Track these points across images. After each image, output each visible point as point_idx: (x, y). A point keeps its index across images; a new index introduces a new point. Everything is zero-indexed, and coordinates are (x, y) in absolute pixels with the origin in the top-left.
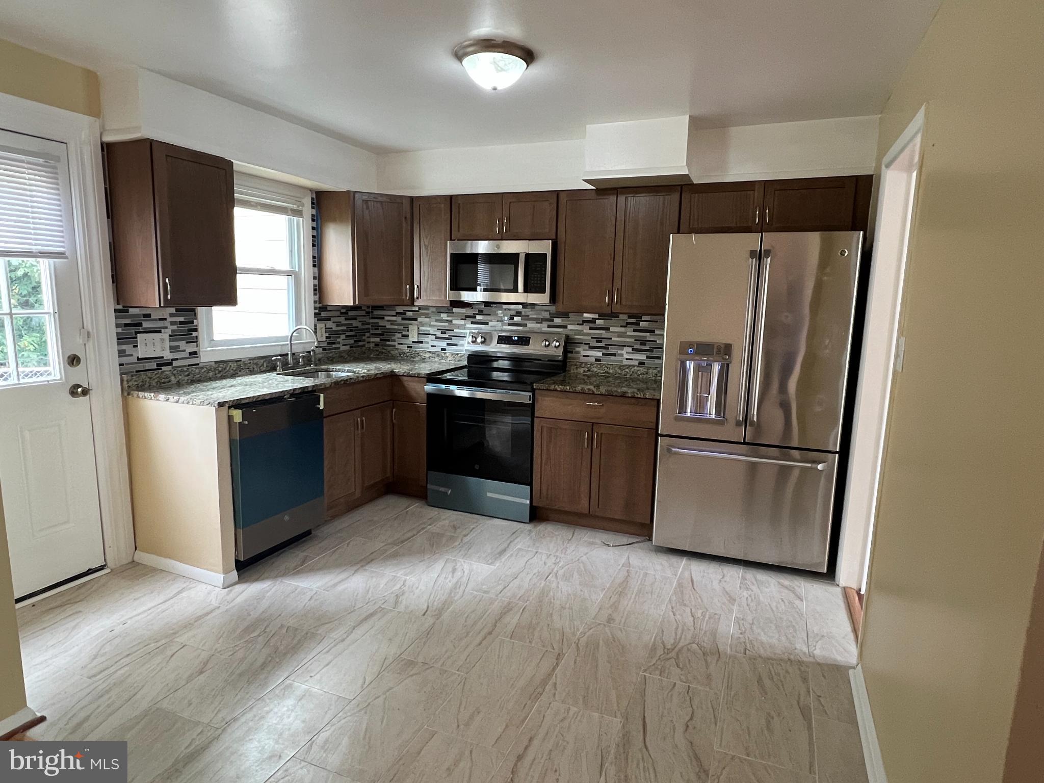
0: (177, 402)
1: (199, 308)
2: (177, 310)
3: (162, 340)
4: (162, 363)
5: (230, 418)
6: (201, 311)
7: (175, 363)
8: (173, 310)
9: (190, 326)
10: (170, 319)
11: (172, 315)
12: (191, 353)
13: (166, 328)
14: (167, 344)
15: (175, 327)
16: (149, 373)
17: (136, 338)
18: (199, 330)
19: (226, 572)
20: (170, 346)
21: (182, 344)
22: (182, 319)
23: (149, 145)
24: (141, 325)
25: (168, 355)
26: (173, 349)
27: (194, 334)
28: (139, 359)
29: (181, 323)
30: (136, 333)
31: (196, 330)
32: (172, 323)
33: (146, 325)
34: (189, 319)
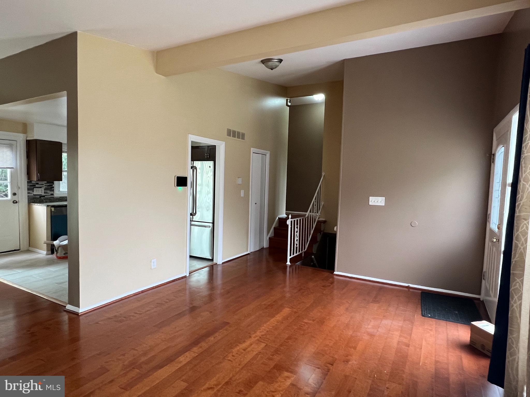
1: (54, 182)
2: (47, 182)
3: (42, 190)
4: (41, 196)
5: (51, 210)
6: (56, 183)
7: (45, 197)
8: (46, 182)
9: (52, 187)
10: (45, 184)
11: (45, 183)
12: (51, 194)
13: (43, 187)
14: (43, 191)
15: (46, 187)
16: (37, 199)
17: (33, 189)
18: (54, 188)
20: (44, 192)
21: (48, 191)
22: (48, 185)
23: (36, 140)
24: (35, 186)
25: (43, 194)
26: (45, 193)
27: (53, 189)
28: (34, 195)
29: (48, 186)
30: (34, 188)
31: (53, 188)
32: (45, 186)
33: (37, 186)
34: (51, 184)
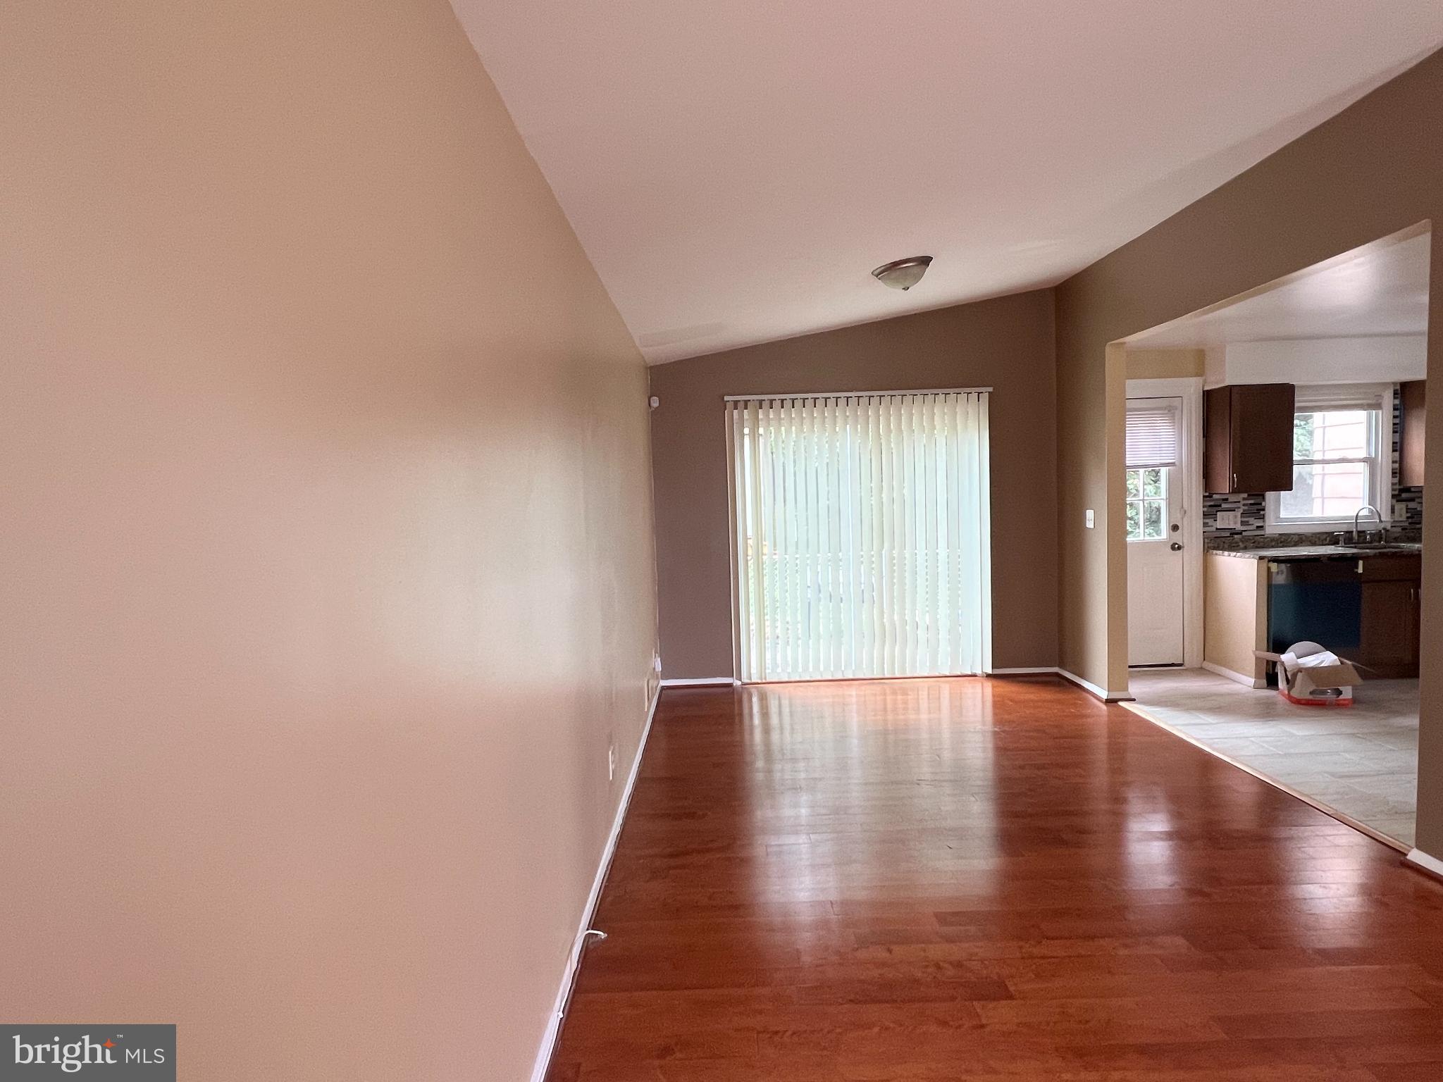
0: (1235, 556)
1: (1267, 493)
2: (1249, 495)
3: (1236, 517)
4: (1234, 533)
5: (1269, 569)
6: (1270, 495)
7: (1244, 534)
8: (1245, 495)
9: (1259, 507)
10: (1243, 502)
11: (1244, 499)
12: (1258, 527)
13: (1239, 508)
14: (1239, 520)
15: (1246, 508)
16: (1223, 539)
17: (1216, 514)
18: (1266, 509)
19: (1257, 676)
20: (1242, 521)
21: (1251, 520)
22: (1252, 502)
23: (1230, 388)
24: (1220, 506)
25: (1239, 527)
26: (1243, 523)
27: (1262, 512)
28: (1217, 529)
29: (1251, 504)
30: (1217, 512)
31: (1264, 510)
32: (1244, 505)
33: (1224, 506)
34: (1258, 501)
